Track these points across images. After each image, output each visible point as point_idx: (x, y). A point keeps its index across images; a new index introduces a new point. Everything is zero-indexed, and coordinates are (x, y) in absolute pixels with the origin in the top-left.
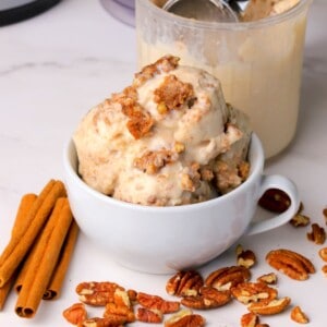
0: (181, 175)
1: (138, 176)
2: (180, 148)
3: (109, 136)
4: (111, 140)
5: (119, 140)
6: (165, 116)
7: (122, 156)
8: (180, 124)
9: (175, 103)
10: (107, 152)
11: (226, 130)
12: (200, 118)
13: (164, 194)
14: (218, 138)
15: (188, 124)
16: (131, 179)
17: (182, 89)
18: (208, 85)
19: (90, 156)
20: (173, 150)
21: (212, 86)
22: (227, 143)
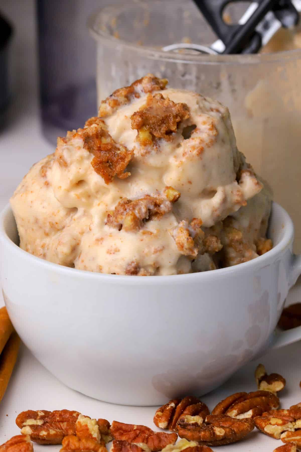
0: (175, 232)
1: (111, 235)
2: (173, 194)
3: (65, 185)
4: (68, 191)
5: (80, 191)
6: (149, 148)
7: (86, 213)
8: (172, 161)
9: (164, 129)
10: (62, 213)
11: (238, 179)
12: (201, 151)
13: (150, 260)
14: (228, 188)
15: (184, 160)
16: (100, 240)
17: (174, 110)
18: (212, 110)
19: (37, 221)
20: (163, 196)
21: (218, 111)
22: (242, 196)
